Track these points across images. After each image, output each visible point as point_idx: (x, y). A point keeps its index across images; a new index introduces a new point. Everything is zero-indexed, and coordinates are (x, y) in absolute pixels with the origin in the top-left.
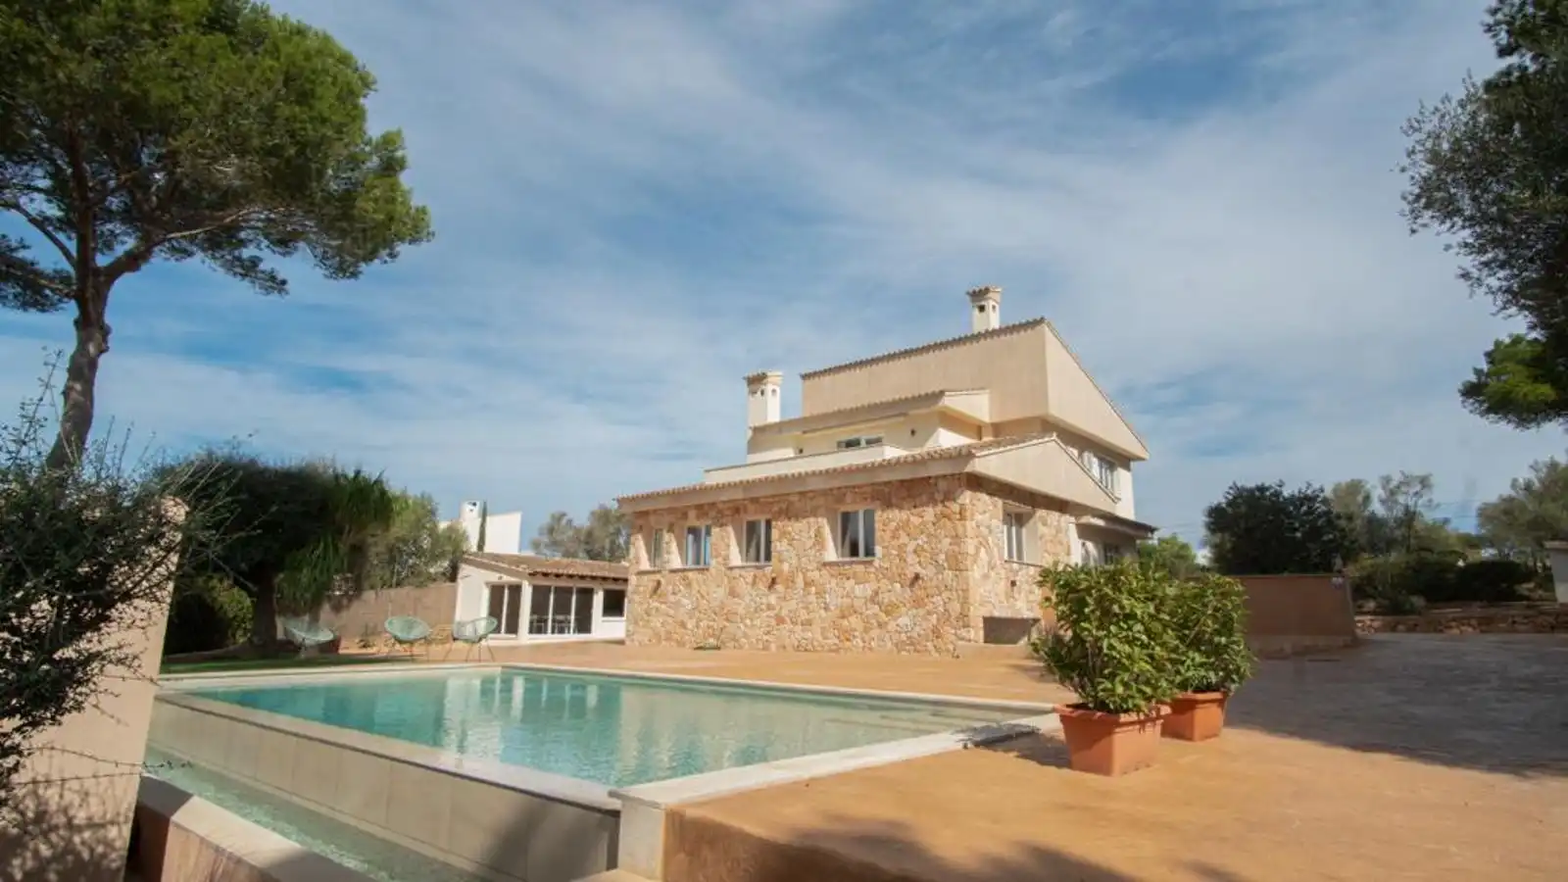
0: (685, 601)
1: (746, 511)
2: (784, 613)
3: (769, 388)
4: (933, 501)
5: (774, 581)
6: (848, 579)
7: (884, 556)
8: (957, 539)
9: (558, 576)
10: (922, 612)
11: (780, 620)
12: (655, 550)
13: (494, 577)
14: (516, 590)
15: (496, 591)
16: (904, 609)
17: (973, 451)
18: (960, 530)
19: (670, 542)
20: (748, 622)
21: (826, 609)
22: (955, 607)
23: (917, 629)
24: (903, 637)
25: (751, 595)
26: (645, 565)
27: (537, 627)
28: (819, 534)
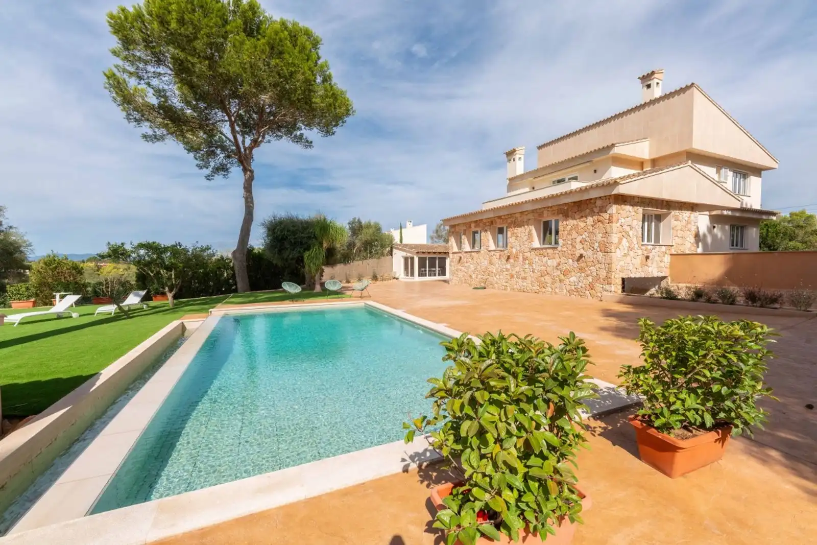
0: (472, 266)
1: (496, 223)
2: (514, 273)
3: (517, 157)
4: (592, 214)
5: (509, 257)
6: (545, 256)
7: (563, 245)
8: (606, 234)
9: (429, 253)
10: (583, 275)
11: (512, 276)
12: (459, 243)
13: (404, 254)
14: (412, 259)
15: (406, 259)
16: (573, 273)
17: (618, 181)
18: (609, 229)
19: (465, 240)
20: (497, 276)
21: (533, 272)
22: (603, 273)
23: (580, 284)
24: (573, 288)
25: (499, 264)
26: (456, 249)
27: (421, 274)
28: (530, 234)
